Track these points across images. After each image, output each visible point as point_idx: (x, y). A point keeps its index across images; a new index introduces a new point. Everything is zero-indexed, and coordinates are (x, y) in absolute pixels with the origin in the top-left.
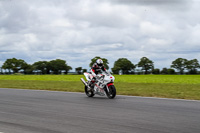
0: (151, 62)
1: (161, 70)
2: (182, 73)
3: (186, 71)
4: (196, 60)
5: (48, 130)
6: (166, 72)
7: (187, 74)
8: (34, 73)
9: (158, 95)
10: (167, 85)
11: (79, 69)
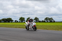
0: (38, 19)
1: (41, 21)
2: (48, 22)
3: (49, 21)
4: (52, 18)
5: (6, 40)
6: (43, 22)
7: (49, 22)
8: (1, 22)
9: (40, 29)
10: (43, 26)
11: (16, 21)
